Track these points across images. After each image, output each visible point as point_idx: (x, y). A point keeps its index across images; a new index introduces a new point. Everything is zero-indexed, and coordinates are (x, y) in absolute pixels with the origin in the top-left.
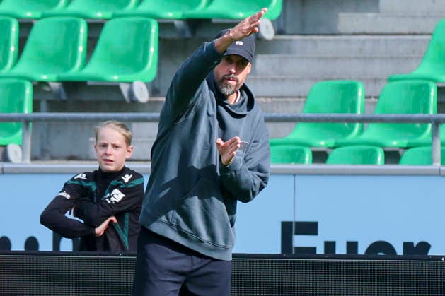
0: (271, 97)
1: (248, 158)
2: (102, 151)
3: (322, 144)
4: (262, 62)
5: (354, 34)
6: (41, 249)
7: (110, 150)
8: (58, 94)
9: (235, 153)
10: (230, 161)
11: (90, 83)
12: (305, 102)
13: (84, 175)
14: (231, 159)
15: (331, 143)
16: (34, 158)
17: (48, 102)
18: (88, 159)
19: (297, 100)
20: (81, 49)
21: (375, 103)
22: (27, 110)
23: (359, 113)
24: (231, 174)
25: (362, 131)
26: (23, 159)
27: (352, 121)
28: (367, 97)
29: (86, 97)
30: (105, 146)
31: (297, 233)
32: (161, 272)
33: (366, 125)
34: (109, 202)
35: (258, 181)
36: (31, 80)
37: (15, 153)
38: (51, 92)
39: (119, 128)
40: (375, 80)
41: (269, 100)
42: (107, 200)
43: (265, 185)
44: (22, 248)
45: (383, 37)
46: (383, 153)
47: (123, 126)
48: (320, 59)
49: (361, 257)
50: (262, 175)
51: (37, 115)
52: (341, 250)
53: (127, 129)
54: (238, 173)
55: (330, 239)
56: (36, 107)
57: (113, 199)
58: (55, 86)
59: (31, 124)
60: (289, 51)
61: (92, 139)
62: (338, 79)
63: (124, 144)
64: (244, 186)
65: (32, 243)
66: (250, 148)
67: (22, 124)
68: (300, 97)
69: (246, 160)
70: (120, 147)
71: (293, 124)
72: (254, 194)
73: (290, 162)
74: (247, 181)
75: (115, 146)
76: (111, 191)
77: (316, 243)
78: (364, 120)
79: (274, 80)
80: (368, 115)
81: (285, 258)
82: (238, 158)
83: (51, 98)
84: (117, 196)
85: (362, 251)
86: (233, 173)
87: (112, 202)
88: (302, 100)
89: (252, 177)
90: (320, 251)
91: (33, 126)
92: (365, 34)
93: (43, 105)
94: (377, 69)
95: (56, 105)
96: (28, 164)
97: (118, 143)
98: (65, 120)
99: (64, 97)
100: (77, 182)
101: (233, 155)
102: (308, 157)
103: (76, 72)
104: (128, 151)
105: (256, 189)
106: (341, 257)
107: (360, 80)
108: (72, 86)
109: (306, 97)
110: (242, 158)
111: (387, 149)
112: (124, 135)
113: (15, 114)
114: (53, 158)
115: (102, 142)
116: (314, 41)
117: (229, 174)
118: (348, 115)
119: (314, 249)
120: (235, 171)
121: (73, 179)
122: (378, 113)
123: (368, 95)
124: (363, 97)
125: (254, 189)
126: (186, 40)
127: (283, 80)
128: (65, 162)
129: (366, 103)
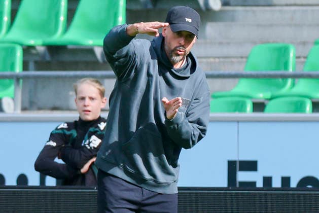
0: (219, 58)
1: (189, 112)
2: (81, 104)
3: (261, 96)
4: (211, 29)
5: (287, 5)
6: (30, 184)
7: (88, 101)
8: (43, 56)
9: (177, 110)
10: (173, 116)
11: (70, 47)
12: (246, 62)
13: (66, 125)
14: (174, 114)
15: (268, 95)
16: (24, 109)
17: (36, 62)
18: (69, 109)
19: (240, 60)
20: (62, 18)
21: (303, 63)
22: (18, 69)
23: (291, 70)
24: (174, 127)
25: (293, 85)
26: (15, 109)
27: (285, 77)
28: (298, 57)
29: (66, 58)
30: (83, 99)
31: (241, 169)
32: (116, 200)
33: (297, 80)
34: (89, 148)
35: (197, 132)
36: (21, 45)
37: (8, 104)
38: (38, 54)
39: (94, 84)
40: (304, 43)
41: (217, 60)
42: (87, 146)
43: (203, 135)
44: (14, 183)
45: (310, 8)
46: (311, 103)
47: (97, 82)
48: (258, 26)
49: (293, 189)
50: (201, 127)
51: (26, 73)
52: (277, 183)
53: (101, 84)
54: (179, 126)
55: (267, 175)
56: (25, 67)
57: (92, 145)
58: (41, 49)
59: (21, 81)
60: (233, 19)
61: (72, 93)
62: (274, 42)
63: (99, 97)
64: (184, 137)
65: (22, 179)
66: (192, 104)
67: (13, 81)
68: (242, 57)
69: (187, 115)
70: (96, 99)
71: (237, 80)
72: (194, 143)
73: (235, 111)
74: (187, 132)
75: (92, 99)
76: (89, 137)
77: (256, 178)
78: (295, 76)
79: (221, 43)
80: (299, 72)
81: (230, 190)
82: (180, 113)
83: (37, 58)
84: (95, 142)
85: (294, 184)
86: (176, 126)
87: (91, 147)
88: (244, 60)
89: (192, 128)
90: (260, 184)
91: (23, 82)
92: (295, 5)
93: (31, 65)
94: (306, 34)
95: (42, 65)
96: (19, 113)
97: (94, 95)
98: (49, 78)
99: (48, 58)
100: (60, 131)
101: (176, 112)
102: (249, 107)
103: (58, 37)
104: (103, 102)
105: (196, 139)
106: (276, 189)
107: (292, 43)
108: (55, 50)
109: (247, 57)
110: (183, 114)
111: (314, 100)
112: (99, 89)
113: (8, 73)
114: (40, 109)
115: (81, 95)
116: (254, 12)
117: (172, 126)
118: (282, 72)
119: (254, 183)
120: (178, 125)
121: (57, 129)
122: (307, 70)
123: (298, 55)
124: (295, 57)
125: (194, 139)
126: (148, 11)
127: (228, 44)
128: (49, 112)
129: (297, 62)
